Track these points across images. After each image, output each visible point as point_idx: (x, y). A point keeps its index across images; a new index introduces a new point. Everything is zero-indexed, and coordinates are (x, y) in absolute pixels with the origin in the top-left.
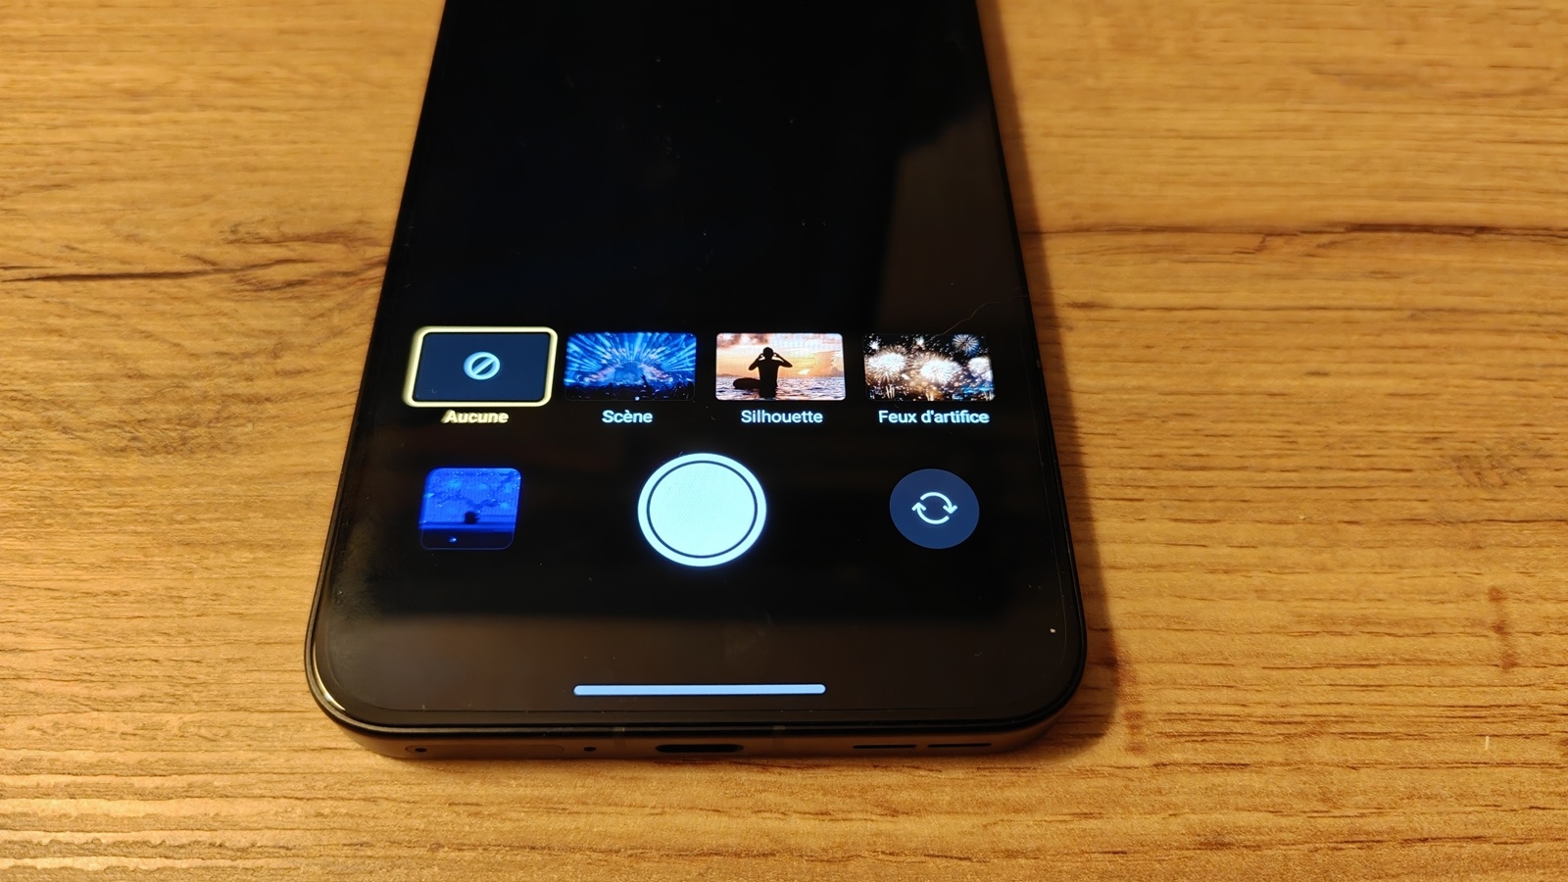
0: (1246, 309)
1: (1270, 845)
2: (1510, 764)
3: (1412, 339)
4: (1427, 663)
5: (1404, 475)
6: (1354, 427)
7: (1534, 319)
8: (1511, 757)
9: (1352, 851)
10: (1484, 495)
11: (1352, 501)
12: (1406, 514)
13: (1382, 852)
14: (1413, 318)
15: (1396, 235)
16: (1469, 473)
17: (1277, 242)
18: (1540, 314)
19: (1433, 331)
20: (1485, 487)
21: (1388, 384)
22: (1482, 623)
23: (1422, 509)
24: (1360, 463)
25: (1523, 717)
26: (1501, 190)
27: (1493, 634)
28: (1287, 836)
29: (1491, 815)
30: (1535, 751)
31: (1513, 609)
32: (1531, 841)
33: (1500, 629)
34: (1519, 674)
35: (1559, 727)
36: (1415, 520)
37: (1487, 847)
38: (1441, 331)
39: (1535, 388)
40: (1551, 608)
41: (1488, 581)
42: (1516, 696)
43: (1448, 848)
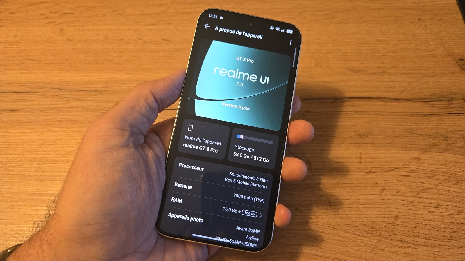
0: (331, 112)
1: (326, 184)
2: (358, 175)
3: (355, 116)
4: (349, 162)
5: (350, 137)
6: (344, 130)
7: (374, 113)
8: (358, 174)
9: (336, 185)
10: (361, 140)
11: (343, 141)
12: (350, 142)
13: (340, 185)
14: (356, 113)
15: (355, 99)
16: (360, 137)
17: (337, 101)
18: (375, 112)
19: (358, 115)
20: (362, 138)
21: (351, 123)
22: (357, 157)
23: (352, 142)
24: (344, 135)
25: (361, 169)
26: (374, 91)
27: (359, 159)
28: (328, 183)
29: (354, 181)
30: (362, 173)
31: (363, 155)
32: (359, 184)
33: (360, 158)
34: (362, 164)
35: (365, 170)
36: (351, 143)
37: (353, 185)
38: (360, 115)
39: (372, 124)
40: (368, 155)
41: (360, 152)
42: (361, 167)
43: (348, 185)
